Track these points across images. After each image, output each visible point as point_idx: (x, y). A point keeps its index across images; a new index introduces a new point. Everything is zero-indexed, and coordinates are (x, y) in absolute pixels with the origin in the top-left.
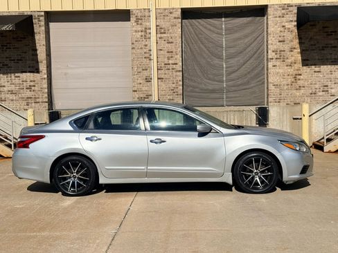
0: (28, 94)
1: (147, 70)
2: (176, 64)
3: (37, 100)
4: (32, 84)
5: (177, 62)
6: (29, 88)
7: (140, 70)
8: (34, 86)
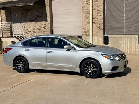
0: (44, 30)
1: (88, 19)
2: (101, 16)
3: (47, 32)
4: (45, 26)
5: (101, 15)
6: (44, 27)
7: (85, 19)
8: (46, 27)
